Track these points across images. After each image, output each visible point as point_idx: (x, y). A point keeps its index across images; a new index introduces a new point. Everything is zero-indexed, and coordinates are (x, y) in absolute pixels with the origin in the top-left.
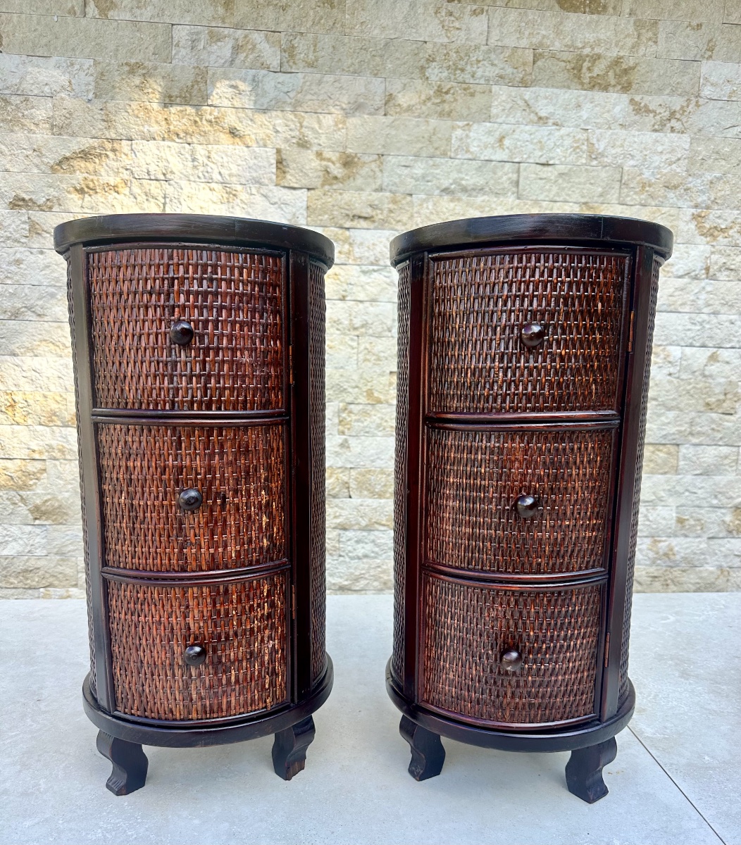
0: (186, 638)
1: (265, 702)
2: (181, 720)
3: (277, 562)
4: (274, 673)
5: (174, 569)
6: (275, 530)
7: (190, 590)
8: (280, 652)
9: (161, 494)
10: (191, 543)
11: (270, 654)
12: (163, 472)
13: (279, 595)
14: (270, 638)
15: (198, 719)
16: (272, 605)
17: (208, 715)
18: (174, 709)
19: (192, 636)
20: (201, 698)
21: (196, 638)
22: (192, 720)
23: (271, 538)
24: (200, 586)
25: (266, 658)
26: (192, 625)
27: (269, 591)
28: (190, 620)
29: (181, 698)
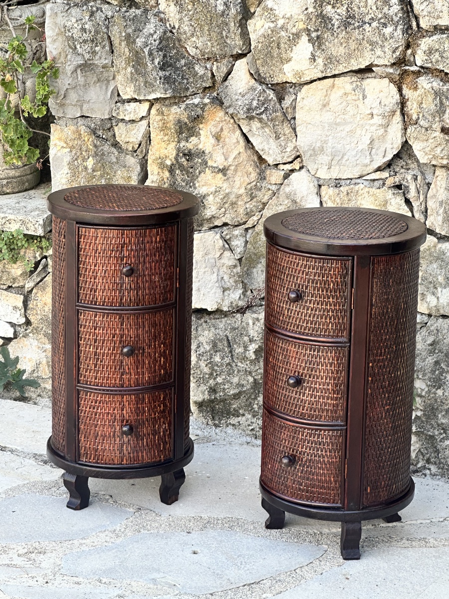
0: (122, 421)
1: (161, 457)
2: (117, 464)
3: (168, 382)
4: (165, 443)
5: (117, 386)
6: (168, 365)
7: (125, 396)
8: (168, 431)
9: (112, 348)
10: (126, 373)
11: (164, 432)
12: (114, 337)
13: (168, 400)
14: (164, 423)
15: (126, 464)
16: (165, 406)
17: (132, 462)
18: (114, 459)
19: (125, 421)
20: (129, 453)
21: (127, 421)
22: (123, 464)
23: (165, 369)
24: (130, 395)
25: (162, 434)
26: (125, 415)
27: (163, 398)
28: (124, 412)
29: (118, 453)
